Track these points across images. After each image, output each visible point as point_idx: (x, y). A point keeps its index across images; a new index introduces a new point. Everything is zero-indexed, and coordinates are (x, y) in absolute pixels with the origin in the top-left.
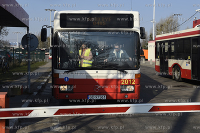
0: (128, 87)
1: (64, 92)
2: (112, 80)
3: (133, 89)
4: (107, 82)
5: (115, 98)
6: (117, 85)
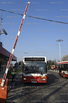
0: (43, 79)
1: (25, 80)
2: (39, 77)
3: (45, 80)
4: (37, 77)
5: (39, 82)
6: (40, 78)
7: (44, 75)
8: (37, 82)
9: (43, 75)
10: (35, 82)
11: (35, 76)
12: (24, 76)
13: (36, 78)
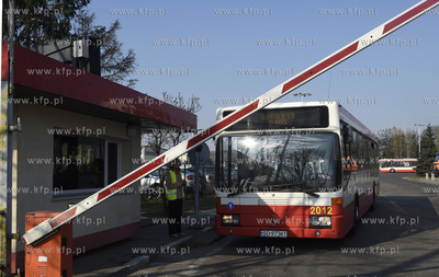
0: (321, 219)
1: (228, 224)
2: (296, 207)
3: (329, 223)
4: (289, 210)
5: (300, 236)
6: (304, 215)
7: (324, 199)
8: (289, 232)
9: (318, 196)
10: (277, 234)
11: (277, 204)
12: (222, 203)
13: (280, 213)
